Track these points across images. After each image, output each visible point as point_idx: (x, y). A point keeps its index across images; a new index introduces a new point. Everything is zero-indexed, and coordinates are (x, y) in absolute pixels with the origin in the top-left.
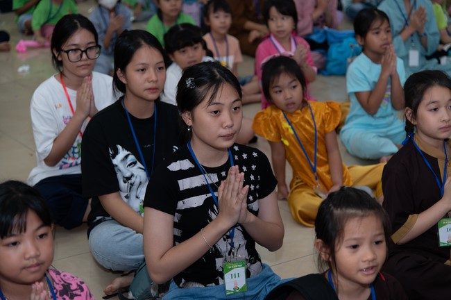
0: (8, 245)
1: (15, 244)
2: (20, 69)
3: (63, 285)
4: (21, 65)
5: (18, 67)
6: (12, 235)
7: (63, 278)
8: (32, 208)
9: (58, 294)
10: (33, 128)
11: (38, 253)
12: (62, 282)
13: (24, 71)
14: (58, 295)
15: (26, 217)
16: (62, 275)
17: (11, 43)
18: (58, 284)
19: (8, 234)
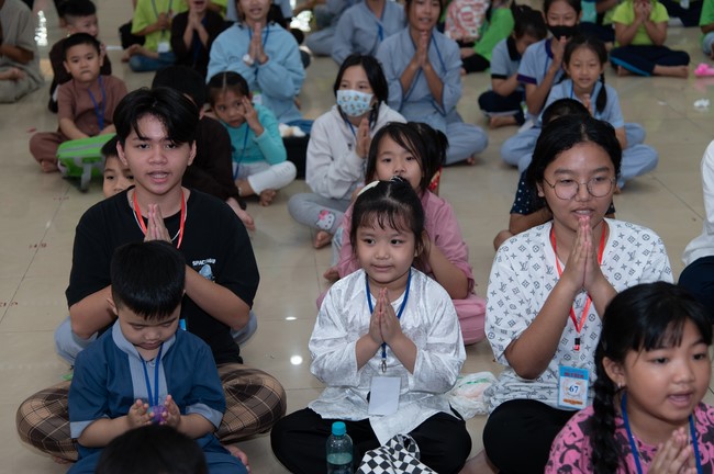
0: (653, 361)
1: (662, 361)
2: (697, 104)
3: (708, 427)
4: (700, 99)
5: (696, 100)
6: (661, 347)
7: (710, 417)
8: (691, 318)
9: (701, 438)
10: (705, 191)
11: (693, 378)
12: (708, 424)
13: (701, 107)
14: (700, 440)
15: (683, 329)
16: (709, 413)
17: (690, 66)
18: (702, 424)
19: (657, 344)
